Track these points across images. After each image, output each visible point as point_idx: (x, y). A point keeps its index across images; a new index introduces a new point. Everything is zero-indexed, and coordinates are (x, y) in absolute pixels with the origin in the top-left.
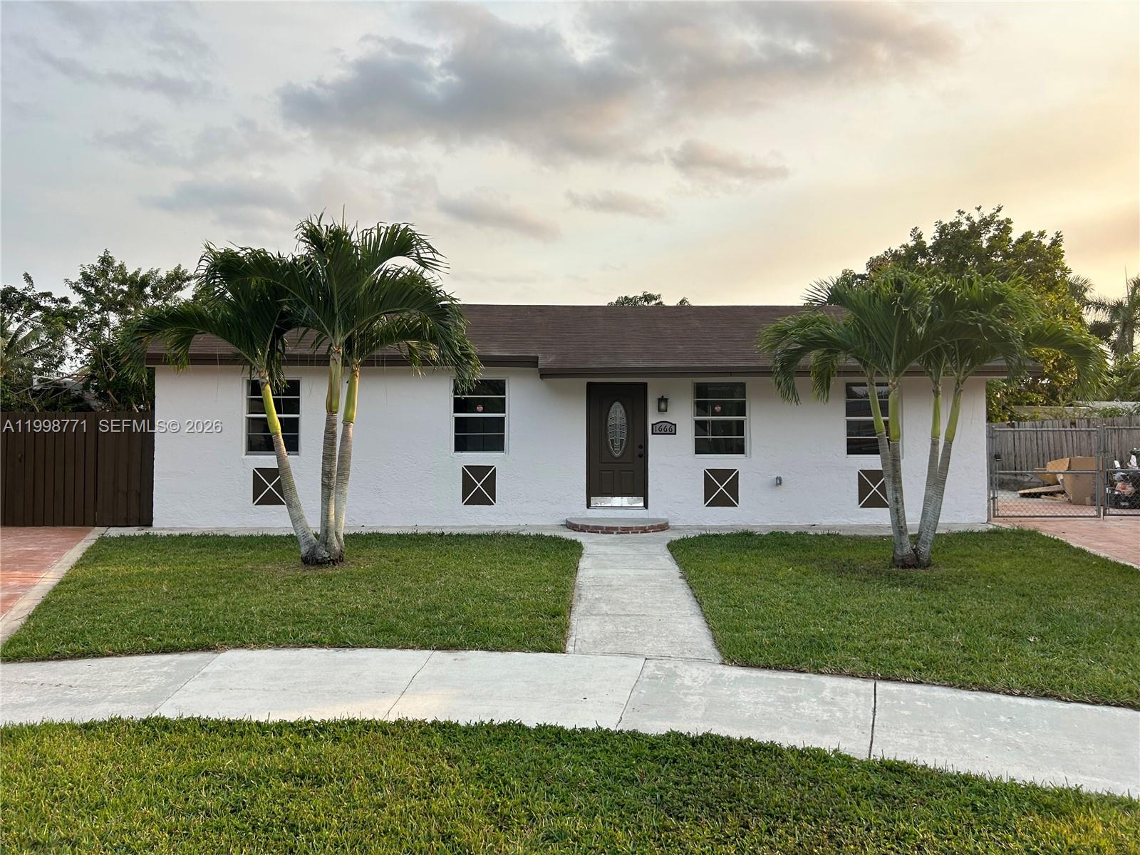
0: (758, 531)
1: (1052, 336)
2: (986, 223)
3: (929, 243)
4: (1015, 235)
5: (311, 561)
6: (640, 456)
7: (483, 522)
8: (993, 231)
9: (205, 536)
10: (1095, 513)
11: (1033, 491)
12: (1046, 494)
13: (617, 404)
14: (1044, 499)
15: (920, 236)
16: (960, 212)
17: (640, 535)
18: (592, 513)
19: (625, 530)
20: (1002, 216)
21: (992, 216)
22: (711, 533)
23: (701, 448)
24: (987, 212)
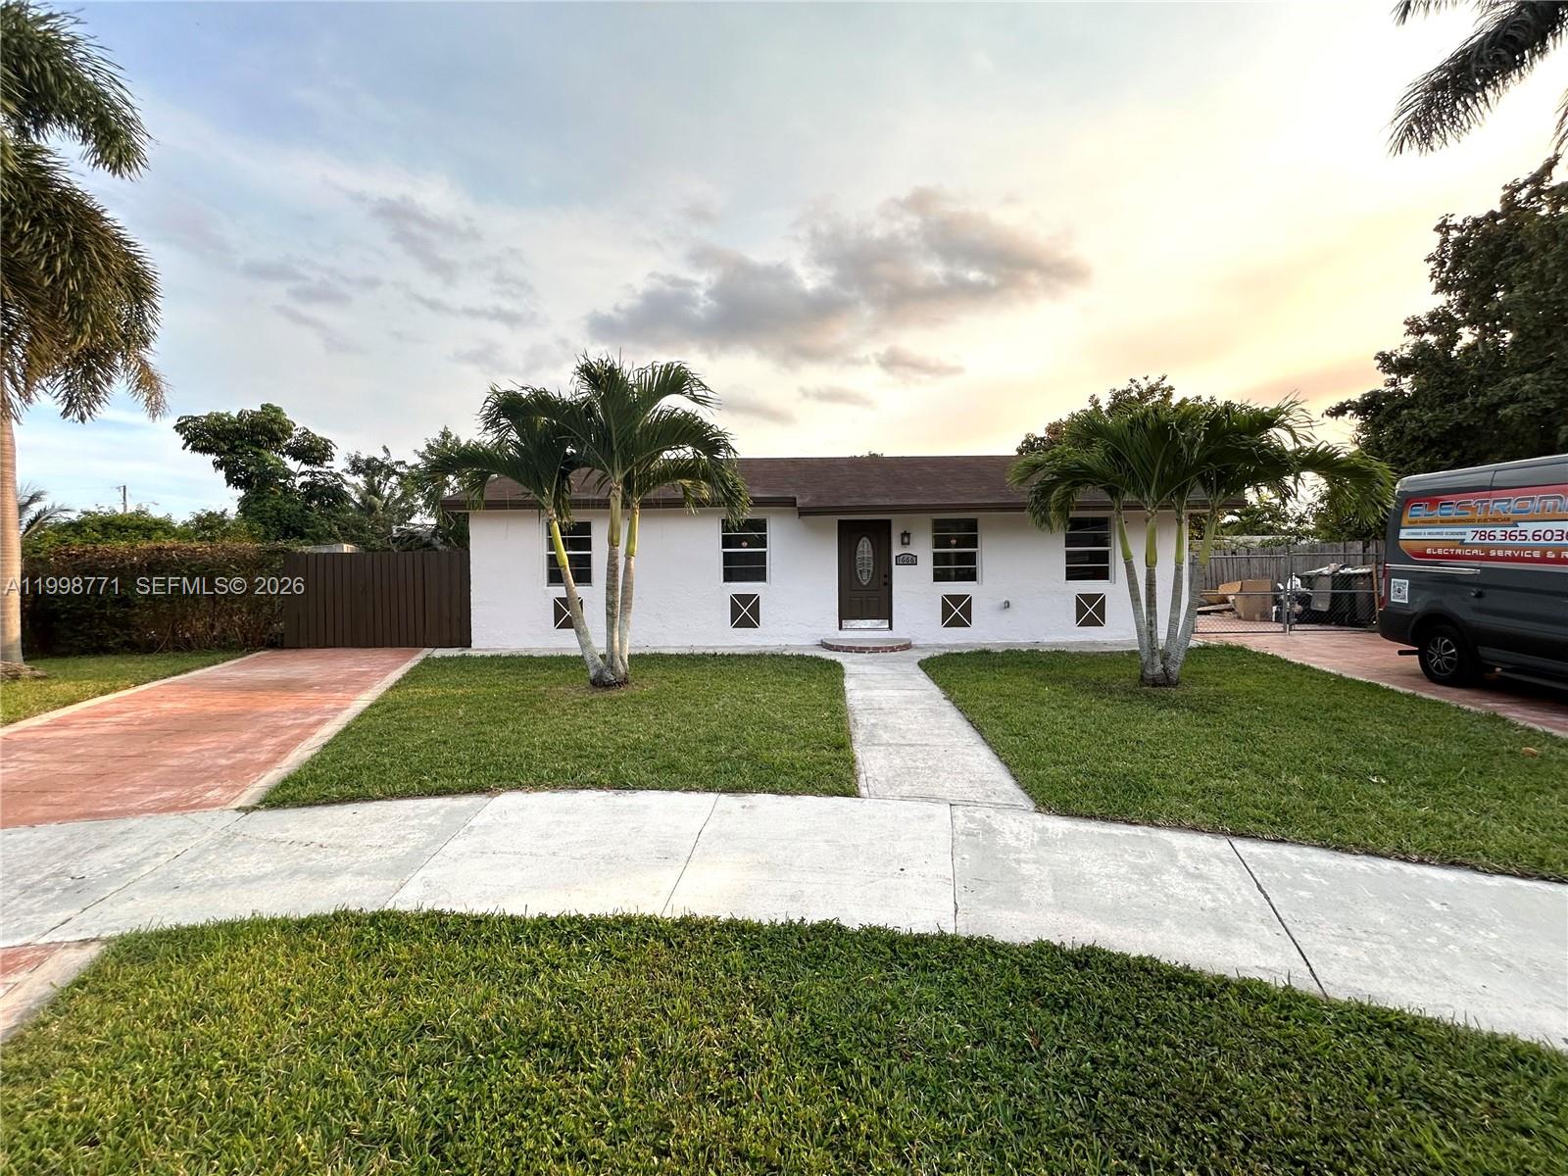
0: (994, 649)
1: (1325, 459)
2: (1152, 390)
3: (1105, 407)
4: (1175, 400)
5: (599, 683)
6: (885, 584)
7: (750, 642)
8: (1158, 397)
9: (512, 657)
10: (1282, 629)
11: (1206, 608)
12: (1213, 611)
13: (865, 539)
14: (1213, 616)
15: (1097, 402)
16: (1132, 381)
17: (889, 654)
18: (843, 635)
19: (876, 650)
20: (1166, 384)
21: (1158, 384)
22: (955, 651)
23: (938, 577)
24: (1153, 381)
